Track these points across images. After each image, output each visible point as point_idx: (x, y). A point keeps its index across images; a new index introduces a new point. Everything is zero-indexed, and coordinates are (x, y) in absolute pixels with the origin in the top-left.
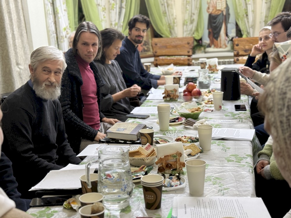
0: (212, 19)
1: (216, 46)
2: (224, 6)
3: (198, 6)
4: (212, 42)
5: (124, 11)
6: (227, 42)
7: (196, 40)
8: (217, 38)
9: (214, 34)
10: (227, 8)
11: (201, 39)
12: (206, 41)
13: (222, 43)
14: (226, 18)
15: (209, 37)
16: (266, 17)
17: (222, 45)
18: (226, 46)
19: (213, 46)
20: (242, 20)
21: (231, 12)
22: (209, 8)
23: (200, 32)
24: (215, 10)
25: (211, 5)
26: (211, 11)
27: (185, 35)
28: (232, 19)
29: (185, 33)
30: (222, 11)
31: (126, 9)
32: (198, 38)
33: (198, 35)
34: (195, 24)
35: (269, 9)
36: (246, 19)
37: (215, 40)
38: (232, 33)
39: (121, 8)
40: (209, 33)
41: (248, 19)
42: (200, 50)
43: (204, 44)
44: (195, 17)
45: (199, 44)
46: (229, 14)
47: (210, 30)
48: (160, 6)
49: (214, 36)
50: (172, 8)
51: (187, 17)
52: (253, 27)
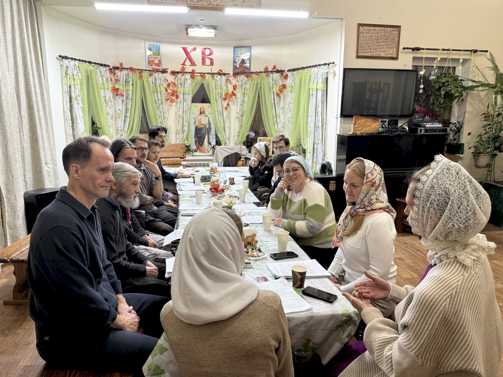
0: (198, 130)
1: (201, 151)
2: (207, 122)
3: (188, 120)
4: (198, 148)
5: (128, 119)
6: (209, 149)
7: (186, 146)
8: (201, 145)
9: (199, 142)
10: (209, 123)
11: (190, 146)
12: (194, 147)
13: (206, 149)
14: (209, 131)
15: (196, 144)
16: (239, 132)
17: (205, 151)
18: (209, 152)
19: (198, 151)
20: (221, 133)
21: (212, 126)
22: (195, 122)
23: (190, 140)
24: (200, 124)
25: (197, 120)
26: (197, 124)
27: (178, 142)
28: (213, 132)
29: (178, 140)
30: (206, 125)
31: (130, 118)
32: (188, 145)
33: (188, 142)
34: (185, 133)
35: (241, 126)
36: (224, 133)
37: (200, 147)
38: (213, 143)
39: (126, 117)
40: (196, 141)
41: (225, 132)
42: (190, 154)
43: (191, 149)
44: (186, 128)
45: (188, 149)
46: (211, 128)
47: (197, 139)
48: (158, 117)
49: (199, 144)
50: (167, 120)
51: (179, 128)
52: (229, 138)
